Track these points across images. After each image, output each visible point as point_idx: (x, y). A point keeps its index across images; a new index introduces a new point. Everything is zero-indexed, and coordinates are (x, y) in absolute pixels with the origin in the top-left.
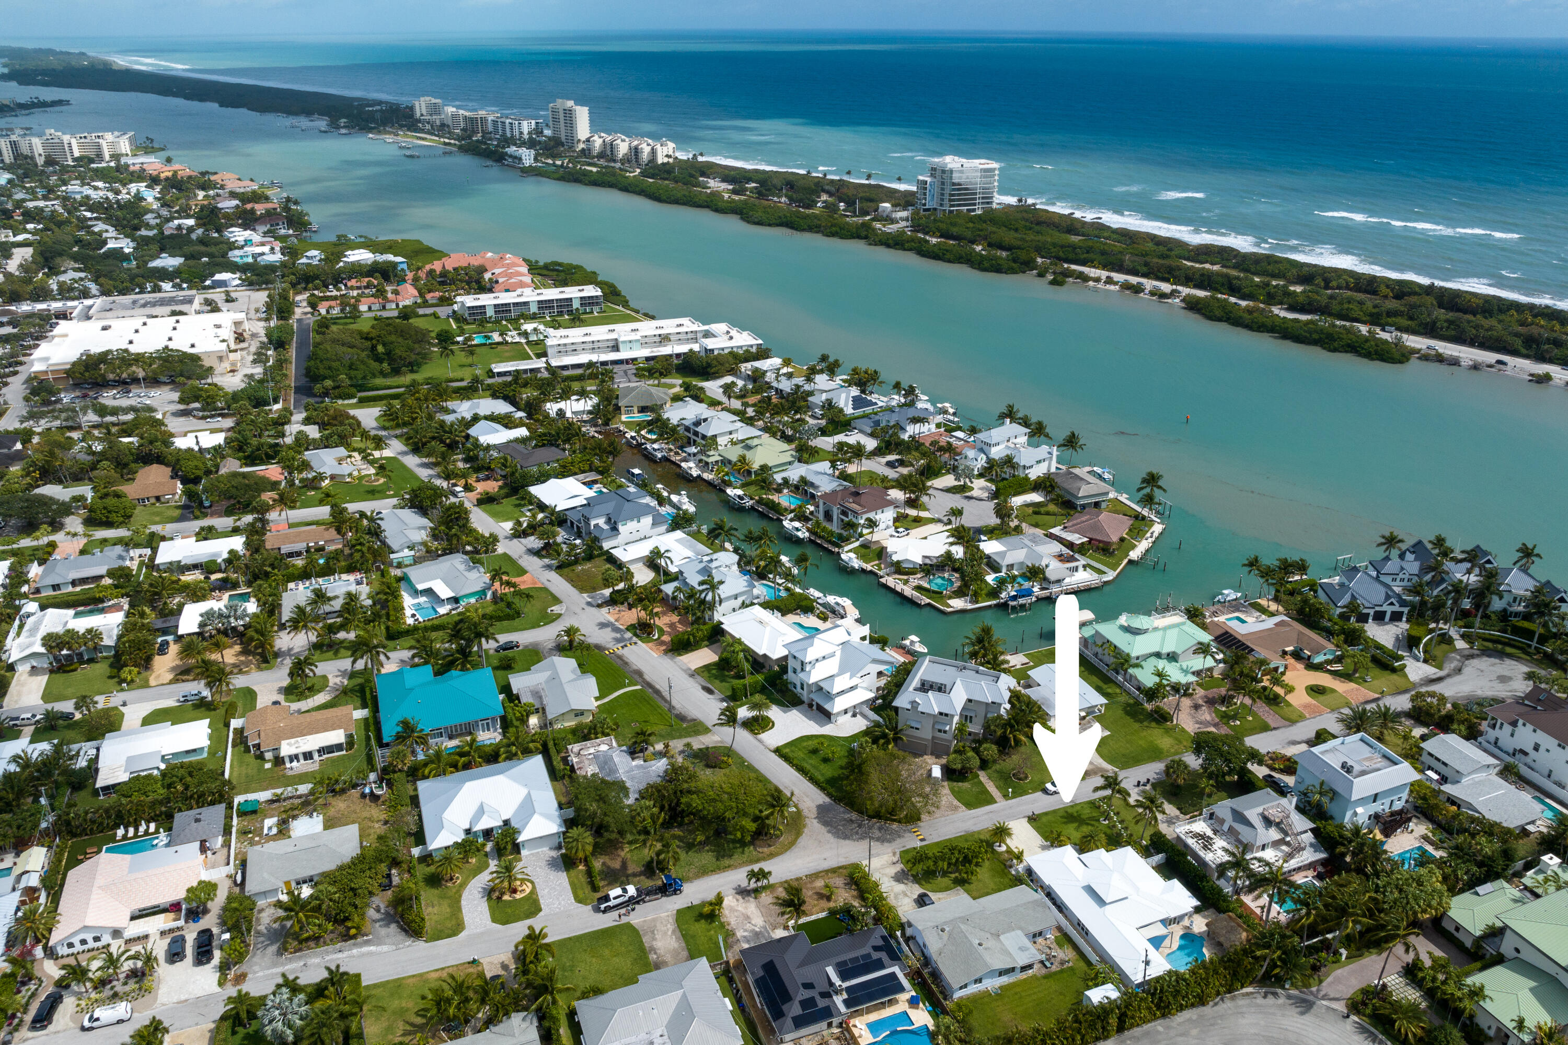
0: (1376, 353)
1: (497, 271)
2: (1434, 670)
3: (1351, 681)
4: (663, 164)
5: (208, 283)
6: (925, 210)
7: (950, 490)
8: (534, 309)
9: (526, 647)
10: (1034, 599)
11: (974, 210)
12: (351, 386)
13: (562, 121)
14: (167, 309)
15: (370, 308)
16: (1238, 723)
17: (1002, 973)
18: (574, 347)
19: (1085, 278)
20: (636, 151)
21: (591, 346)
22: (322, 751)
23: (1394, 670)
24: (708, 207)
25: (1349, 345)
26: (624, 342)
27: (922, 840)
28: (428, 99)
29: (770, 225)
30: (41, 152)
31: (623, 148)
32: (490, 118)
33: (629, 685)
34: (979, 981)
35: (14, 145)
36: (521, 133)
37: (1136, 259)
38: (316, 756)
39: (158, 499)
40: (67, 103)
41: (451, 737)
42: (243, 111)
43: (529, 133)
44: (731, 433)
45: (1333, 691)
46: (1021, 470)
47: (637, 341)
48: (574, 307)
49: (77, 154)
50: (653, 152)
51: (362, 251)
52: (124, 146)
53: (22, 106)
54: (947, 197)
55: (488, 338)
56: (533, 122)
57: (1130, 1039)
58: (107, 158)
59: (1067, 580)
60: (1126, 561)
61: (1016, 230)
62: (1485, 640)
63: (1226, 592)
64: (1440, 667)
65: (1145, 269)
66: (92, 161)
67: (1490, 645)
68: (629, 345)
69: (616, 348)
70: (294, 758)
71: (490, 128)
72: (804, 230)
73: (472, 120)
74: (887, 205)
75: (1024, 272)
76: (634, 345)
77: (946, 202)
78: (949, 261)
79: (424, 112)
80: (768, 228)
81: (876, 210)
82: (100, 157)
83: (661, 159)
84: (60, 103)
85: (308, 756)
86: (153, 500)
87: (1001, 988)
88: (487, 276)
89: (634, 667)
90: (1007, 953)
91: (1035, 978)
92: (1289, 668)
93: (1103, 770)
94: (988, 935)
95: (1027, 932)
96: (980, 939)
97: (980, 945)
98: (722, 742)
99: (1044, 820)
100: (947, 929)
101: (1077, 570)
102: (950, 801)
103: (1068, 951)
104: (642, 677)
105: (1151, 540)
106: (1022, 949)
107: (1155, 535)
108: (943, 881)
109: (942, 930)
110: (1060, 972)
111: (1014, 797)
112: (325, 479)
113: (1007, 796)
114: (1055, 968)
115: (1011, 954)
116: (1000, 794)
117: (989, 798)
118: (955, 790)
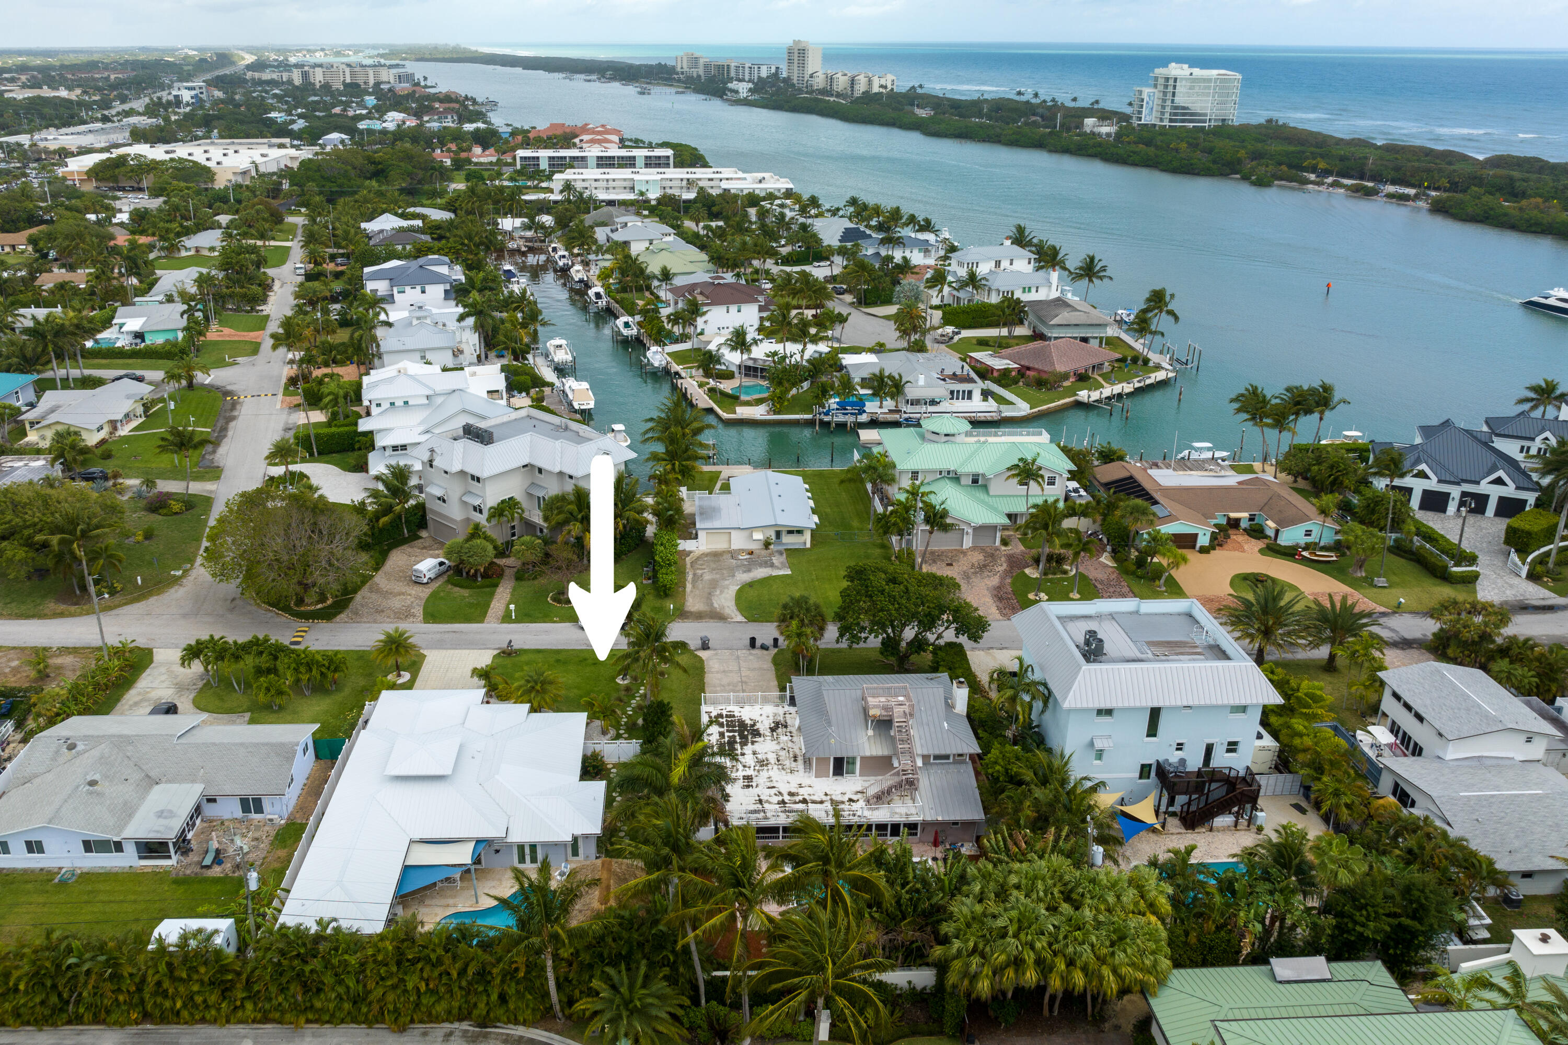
3: (1340, 581)
4: (876, 94)
5: (320, 141)
6: (1140, 125)
7: (886, 317)
8: (592, 165)
10: (865, 418)
12: (320, 194)
13: (796, 62)
17: (90, 845)
18: (585, 184)
20: (852, 83)
23: (1448, 577)
26: (640, 182)
27: (294, 643)
29: (946, 137)
32: (733, 65)
34: (34, 847)
39: (14, 247)
42: (541, 72)
43: (767, 77)
46: (993, 295)
47: (655, 182)
48: (639, 159)
49: (348, 80)
50: (870, 82)
56: (773, 67)
58: (372, 84)
60: (1069, 399)
63: (1198, 445)
64: (1560, 595)
66: (358, 86)
68: (645, 186)
71: (733, 71)
73: (719, 68)
74: (1093, 119)
75: (1227, 175)
76: (652, 187)
77: (1167, 117)
79: (685, 66)
83: (876, 89)
86: (8, 249)
87: (83, 871)
88: (576, 141)
89: (235, 413)
90: (128, 812)
91: (158, 876)
92: (1225, 546)
93: (719, 617)
94: (136, 776)
95: (212, 792)
96: (106, 777)
97: (93, 783)
98: (211, 492)
99: (524, 658)
100: (80, 747)
101: (970, 398)
102: (410, 607)
103: (282, 853)
104: (227, 423)
105: (1137, 385)
106: (160, 814)
107: (1148, 382)
108: (239, 698)
109: (72, 747)
110: (216, 881)
111: (517, 621)
112: (187, 249)
113: (506, 618)
114: (217, 871)
115: (130, 816)
116: (501, 613)
117: (476, 614)
118: (434, 595)
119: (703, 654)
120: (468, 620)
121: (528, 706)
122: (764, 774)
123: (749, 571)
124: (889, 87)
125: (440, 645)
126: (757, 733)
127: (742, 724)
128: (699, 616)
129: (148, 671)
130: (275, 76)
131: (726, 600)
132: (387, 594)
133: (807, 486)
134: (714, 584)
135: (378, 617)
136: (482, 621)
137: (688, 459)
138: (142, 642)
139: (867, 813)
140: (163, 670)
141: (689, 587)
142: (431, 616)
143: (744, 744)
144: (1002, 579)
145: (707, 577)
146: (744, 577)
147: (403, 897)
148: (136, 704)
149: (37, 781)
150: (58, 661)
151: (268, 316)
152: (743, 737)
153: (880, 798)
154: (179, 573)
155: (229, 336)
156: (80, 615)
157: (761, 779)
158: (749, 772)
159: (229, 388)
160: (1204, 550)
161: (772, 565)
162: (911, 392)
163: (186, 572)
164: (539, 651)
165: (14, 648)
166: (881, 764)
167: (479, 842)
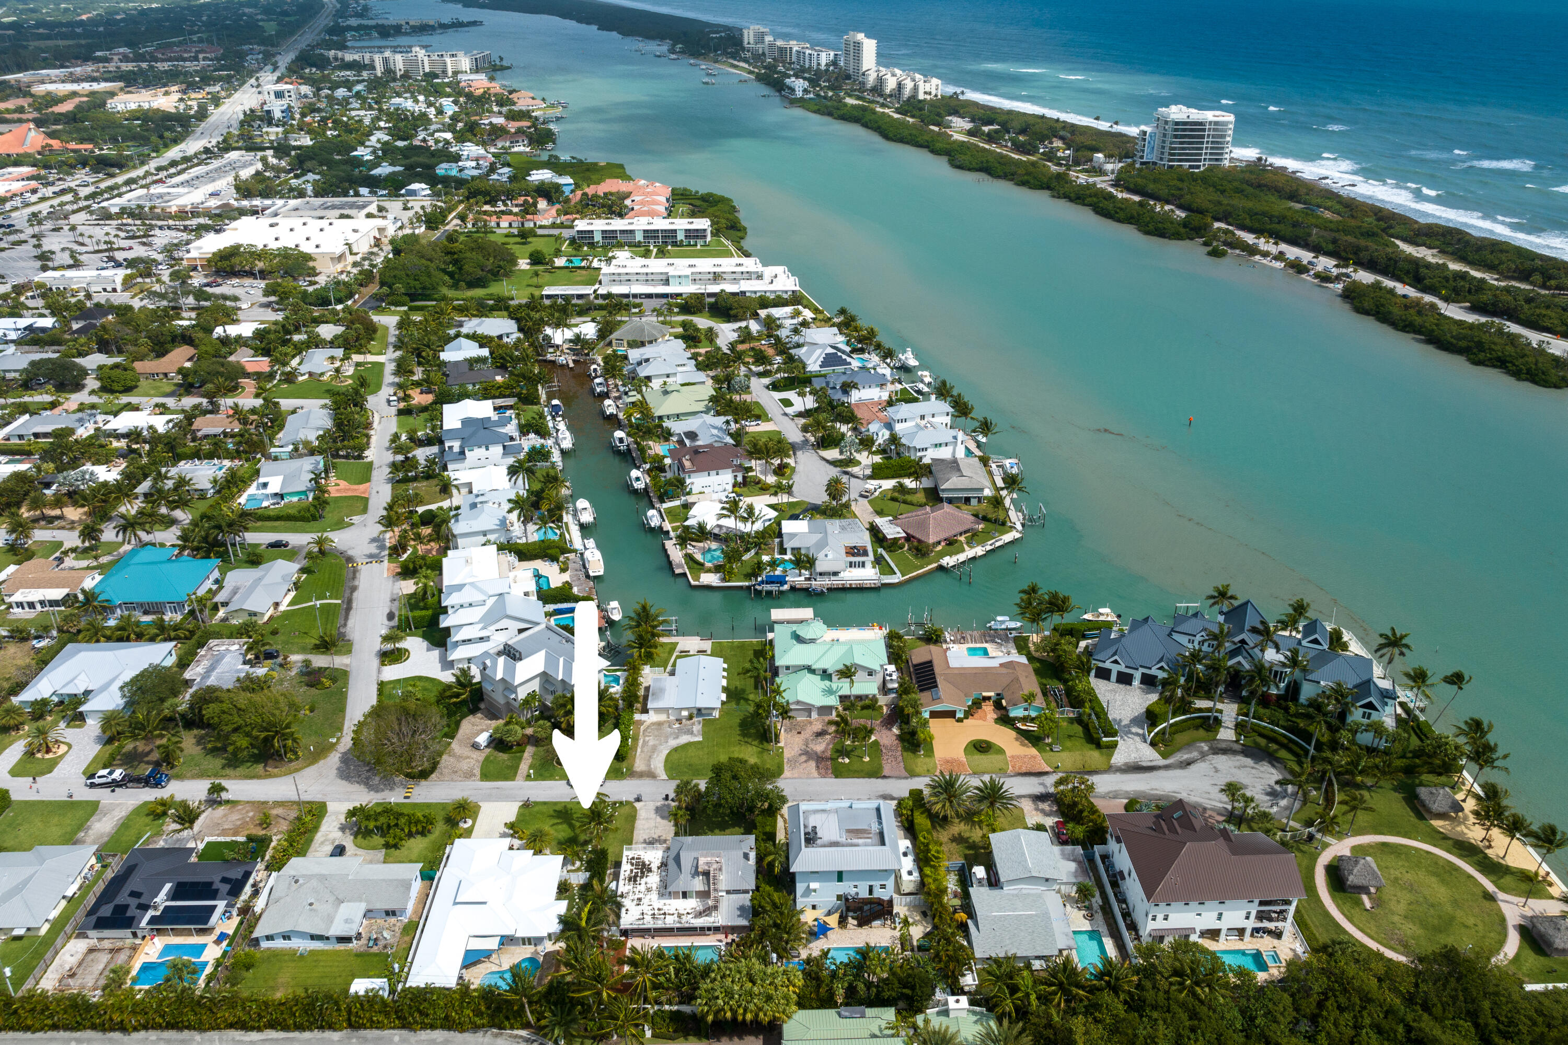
0: (1529, 372)
1: (637, 198)
2: (1156, 756)
3: (1034, 745)
4: (918, 101)
5: (403, 191)
6: (1142, 163)
7: (834, 463)
8: (639, 237)
9: (294, 548)
10: (786, 587)
11: (1198, 167)
12: (406, 294)
13: (852, 53)
14: (337, 212)
15: (510, 224)
16: (847, 761)
17: (313, 937)
18: (627, 277)
19: (1252, 250)
20: (900, 86)
21: (644, 277)
22: (42, 603)
23: (1098, 745)
24: (927, 147)
25: (1499, 359)
26: (674, 277)
27: (406, 797)
28: (757, 27)
29: (969, 170)
30: (402, 67)
31: (891, 84)
32: (795, 49)
33: (331, 598)
34: (286, 937)
35: (386, 61)
36: (819, 64)
37: (1326, 234)
38: (38, 607)
39: (166, 375)
40: (481, 23)
41: (146, 613)
43: (827, 65)
44: (668, 376)
45: (1001, 751)
46: (912, 452)
47: (687, 277)
48: (679, 238)
49: (427, 70)
50: (916, 88)
51: (546, 171)
52: (465, 63)
53: (443, 26)
54: (1167, 150)
55: (571, 262)
56: (832, 54)
57: (358, 1038)
58: (450, 74)
59: (842, 575)
60: (934, 565)
61: (1223, 192)
62: (1261, 735)
63: (999, 618)
64: (1164, 756)
65: (1331, 247)
66: (436, 76)
67: (1262, 742)
68: (678, 280)
69: (667, 282)
70: (20, 605)
71: (794, 59)
72: (999, 177)
73: (782, 50)
74: (1100, 155)
75: (1192, 239)
76: (683, 280)
77: (1166, 156)
78: (1119, 221)
79: (752, 41)
80: (967, 173)
81: (1091, 160)
82: (444, 72)
83: (920, 96)
84: (474, 23)
85: (31, 605)
86: (161, 376)
87: (311, 951)
88: (628, 202)
89: (356, 583)
90: (330, 920)
91: (348, 953)
92: (976, 716)
93: (651, 775)
94: (332, 899)
95: (371, 907)
96: (317, 900)
97: (311, 904)
98: (347, 665)
99: (536, 809)
100: (301, 881)
101: (863, 566)
102: (472, 769)
103: (407, 939)
104: (352, 593)
105: (989, 548)
106: (346, 921)
107: (998, 544)
108: (378, 840)
109: (296, 882)
110: (376, 955)
111: (535, 779)
112: (302, 375)
113: (528, 777)
114: (375, 949)
115: (332, 922)
116: (525, 773)
117: (509, 773)
118: (487, 759)
119: (637, 805)
120: (506, 779)
121: (532, 852)
122: (648, 897)
123: (677, 737)
124: (934, 93)
125: (489, 798)
126: (650, 870)
127: (644, 864)
128: (641, 775)
129: (326, 819)
130: (356, 57)
131: (658, 764)
132: (459, 758)
133: (725, 666)
134: (654, 749)
135: (455, 777)
136: (513, 780)
137: (651, 647)
138: (318, 798)
139: (693, 921)
140: (334, 817)
141: (639, 750)
142: (486, 776)
143: (642, 877)
144: (828, 744)
145: (651, 743)
146: (673, 743)
147: (466, 966)
148: (322, 843)
149: (282, 901)
150: (274, 812)
151: (371, 463)
152: (642, 873)
153: (699, 914)
154: (334, 740)
155: (346, 490)
156: (280, 776)
157: (645, 901)
158: (641, 896)
159: (350, 553)
160: (960, 720)
161: (692, 733)
162: (820, 567)
163: (339, 739)
164: (545, 803)
165: (248, 802)
166: (704, 895)
167: (502, 936)
